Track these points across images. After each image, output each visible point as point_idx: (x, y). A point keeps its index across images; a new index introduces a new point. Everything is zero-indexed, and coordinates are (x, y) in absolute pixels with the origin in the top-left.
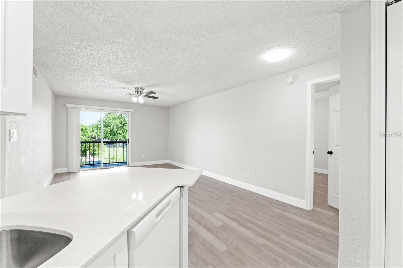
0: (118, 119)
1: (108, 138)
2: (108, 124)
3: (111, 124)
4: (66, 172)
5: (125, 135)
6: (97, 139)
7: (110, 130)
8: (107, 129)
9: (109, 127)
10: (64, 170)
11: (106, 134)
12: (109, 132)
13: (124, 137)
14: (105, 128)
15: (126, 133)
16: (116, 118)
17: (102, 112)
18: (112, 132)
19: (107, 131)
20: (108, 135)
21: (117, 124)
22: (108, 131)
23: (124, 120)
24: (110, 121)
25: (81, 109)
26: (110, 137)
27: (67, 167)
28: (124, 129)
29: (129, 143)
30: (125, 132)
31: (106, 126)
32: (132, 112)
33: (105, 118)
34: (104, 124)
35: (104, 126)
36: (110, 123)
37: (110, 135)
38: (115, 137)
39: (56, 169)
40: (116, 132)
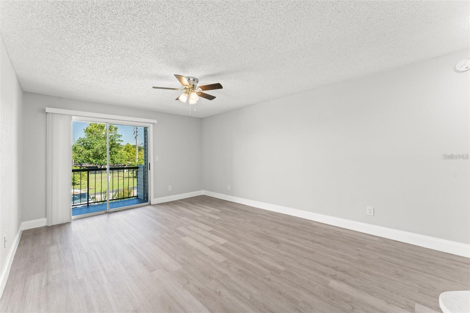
0: (104, 138)
1: (90, 162)
2: (90, 146)
3: (95, 144)
5: (113, 158)
6: (74, 164)
7: (93, 153)
8: (90, 152)
9: (92, 149)
11: (87, 157)
12: (92, 155)
13: (112, 161)
14: (86, 150)
15: (114, 156)
16: (101, 137)
18: (97, 155)
19: (89, 154)
20: (91, 159)
21: (103, 145)
22: (91, 153)
23: (113, 140)
24: (92, 141)
26: (94, 161)
27: (46, 217)
28: (112, 151)
29: (150, 170)
30: (113, 154)
31: (87, 147)
32: (154, 124)
33: (86, 138)
34: (85, 145)
35: (85, 148)
36: (93, 144)
37: (94, 159)
38: (100, 161)
39: (23, 223)
40: (101, 155)
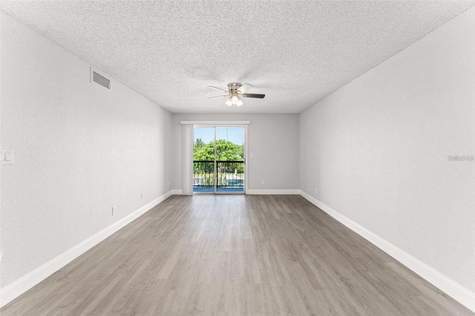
4: (181, 194)
10: (179, 192)
17: (215, 127)
25: (195, 126)
27: (182, 189)
29: (245, 164)
32: (248, 124)
39: (172, 190)
